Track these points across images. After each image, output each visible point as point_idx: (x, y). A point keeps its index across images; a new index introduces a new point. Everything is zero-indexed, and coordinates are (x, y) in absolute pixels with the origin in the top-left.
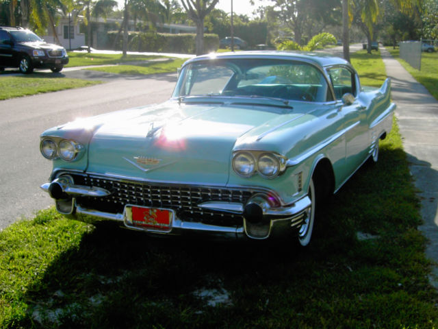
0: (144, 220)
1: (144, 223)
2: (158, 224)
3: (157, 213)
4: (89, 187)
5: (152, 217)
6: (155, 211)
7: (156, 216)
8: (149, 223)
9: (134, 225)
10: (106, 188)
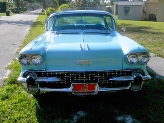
0: (81, 90)
1: (81, 91)
2: (88, 91)
3: (88, 86)
4: (46, 77)
5: (85, 88)
6: (87, 85)
7: (88, 87)
8: (84, 91)
9: (75, 93)
10: (57, 77)
